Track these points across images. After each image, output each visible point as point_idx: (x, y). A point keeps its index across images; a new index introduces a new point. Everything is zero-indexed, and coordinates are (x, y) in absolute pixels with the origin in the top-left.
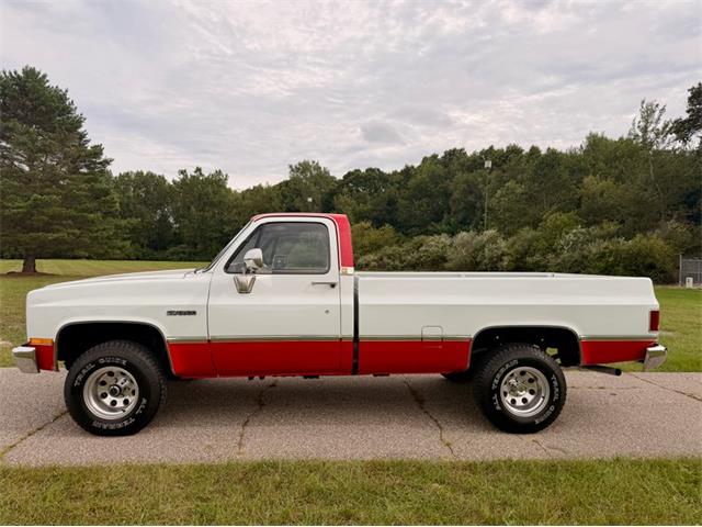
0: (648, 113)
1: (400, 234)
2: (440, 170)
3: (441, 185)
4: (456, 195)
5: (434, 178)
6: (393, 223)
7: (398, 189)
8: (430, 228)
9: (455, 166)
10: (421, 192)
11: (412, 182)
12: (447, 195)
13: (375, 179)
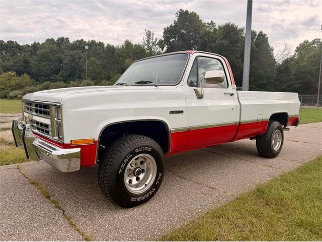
0: (149, 35)
1: (33, 80)
2: (55, 47)
3: (56, 55)
4: (65, 61)
5: (52, 52)
6: (29, 73)
7: (30, 55)
8: (52, 77)
9: (63, 46)
10: (45, 58)
11: (39, 52)
12: (60, 61)
13: (14, 47)
